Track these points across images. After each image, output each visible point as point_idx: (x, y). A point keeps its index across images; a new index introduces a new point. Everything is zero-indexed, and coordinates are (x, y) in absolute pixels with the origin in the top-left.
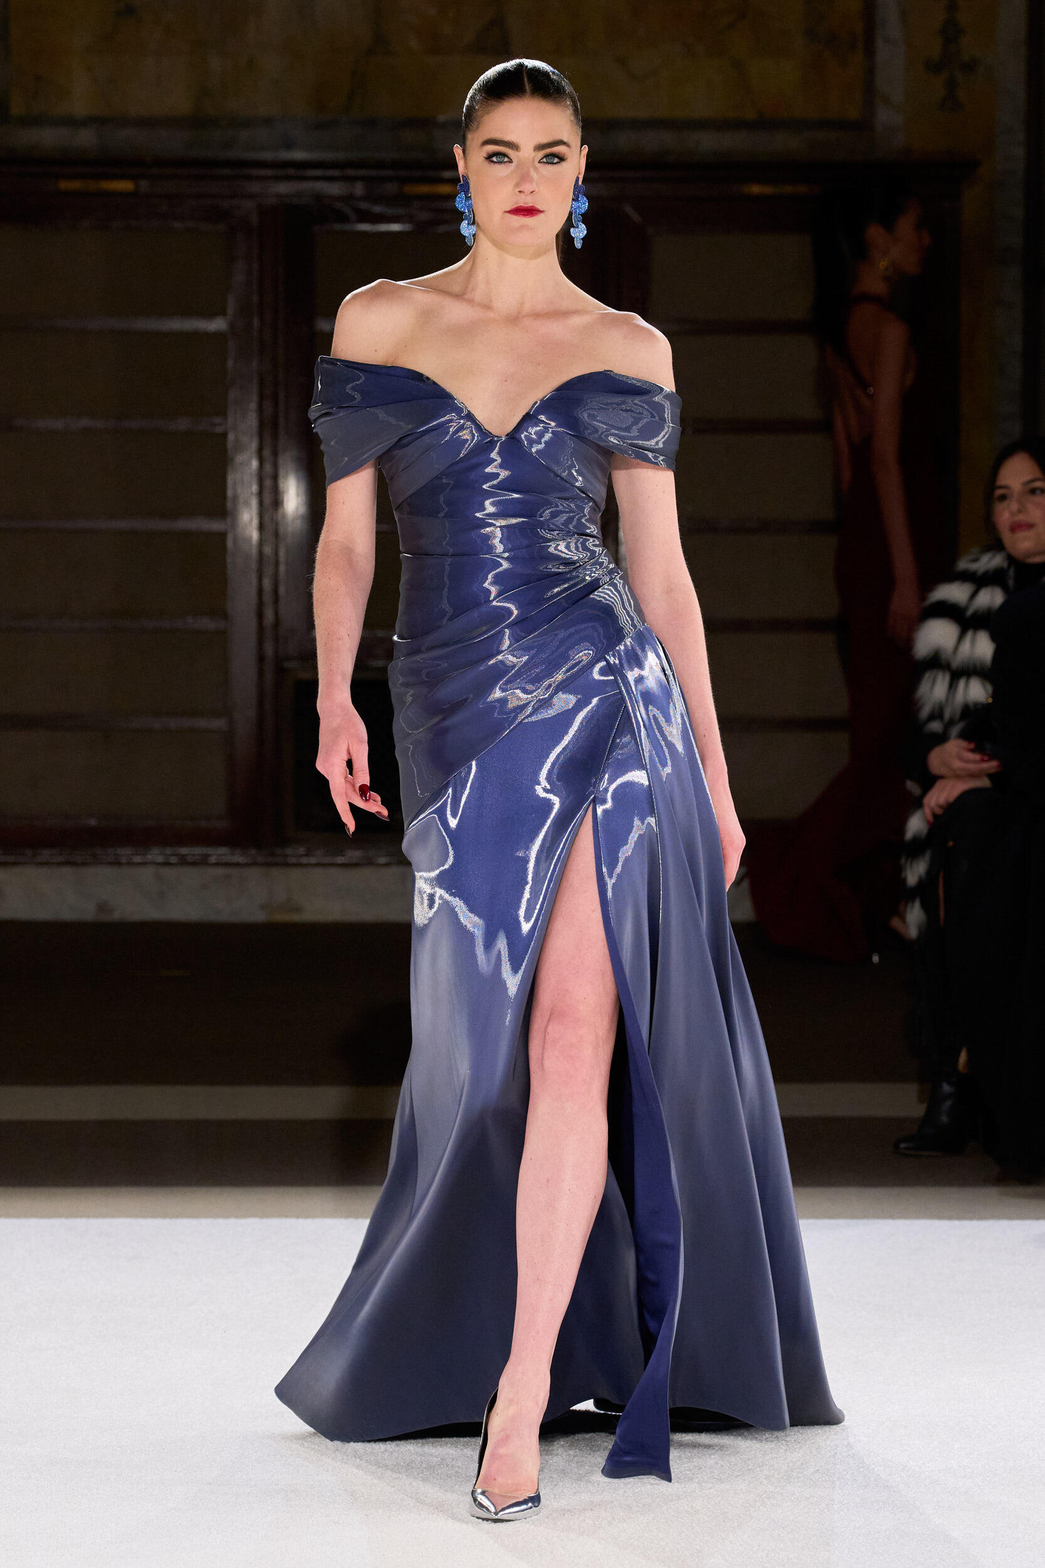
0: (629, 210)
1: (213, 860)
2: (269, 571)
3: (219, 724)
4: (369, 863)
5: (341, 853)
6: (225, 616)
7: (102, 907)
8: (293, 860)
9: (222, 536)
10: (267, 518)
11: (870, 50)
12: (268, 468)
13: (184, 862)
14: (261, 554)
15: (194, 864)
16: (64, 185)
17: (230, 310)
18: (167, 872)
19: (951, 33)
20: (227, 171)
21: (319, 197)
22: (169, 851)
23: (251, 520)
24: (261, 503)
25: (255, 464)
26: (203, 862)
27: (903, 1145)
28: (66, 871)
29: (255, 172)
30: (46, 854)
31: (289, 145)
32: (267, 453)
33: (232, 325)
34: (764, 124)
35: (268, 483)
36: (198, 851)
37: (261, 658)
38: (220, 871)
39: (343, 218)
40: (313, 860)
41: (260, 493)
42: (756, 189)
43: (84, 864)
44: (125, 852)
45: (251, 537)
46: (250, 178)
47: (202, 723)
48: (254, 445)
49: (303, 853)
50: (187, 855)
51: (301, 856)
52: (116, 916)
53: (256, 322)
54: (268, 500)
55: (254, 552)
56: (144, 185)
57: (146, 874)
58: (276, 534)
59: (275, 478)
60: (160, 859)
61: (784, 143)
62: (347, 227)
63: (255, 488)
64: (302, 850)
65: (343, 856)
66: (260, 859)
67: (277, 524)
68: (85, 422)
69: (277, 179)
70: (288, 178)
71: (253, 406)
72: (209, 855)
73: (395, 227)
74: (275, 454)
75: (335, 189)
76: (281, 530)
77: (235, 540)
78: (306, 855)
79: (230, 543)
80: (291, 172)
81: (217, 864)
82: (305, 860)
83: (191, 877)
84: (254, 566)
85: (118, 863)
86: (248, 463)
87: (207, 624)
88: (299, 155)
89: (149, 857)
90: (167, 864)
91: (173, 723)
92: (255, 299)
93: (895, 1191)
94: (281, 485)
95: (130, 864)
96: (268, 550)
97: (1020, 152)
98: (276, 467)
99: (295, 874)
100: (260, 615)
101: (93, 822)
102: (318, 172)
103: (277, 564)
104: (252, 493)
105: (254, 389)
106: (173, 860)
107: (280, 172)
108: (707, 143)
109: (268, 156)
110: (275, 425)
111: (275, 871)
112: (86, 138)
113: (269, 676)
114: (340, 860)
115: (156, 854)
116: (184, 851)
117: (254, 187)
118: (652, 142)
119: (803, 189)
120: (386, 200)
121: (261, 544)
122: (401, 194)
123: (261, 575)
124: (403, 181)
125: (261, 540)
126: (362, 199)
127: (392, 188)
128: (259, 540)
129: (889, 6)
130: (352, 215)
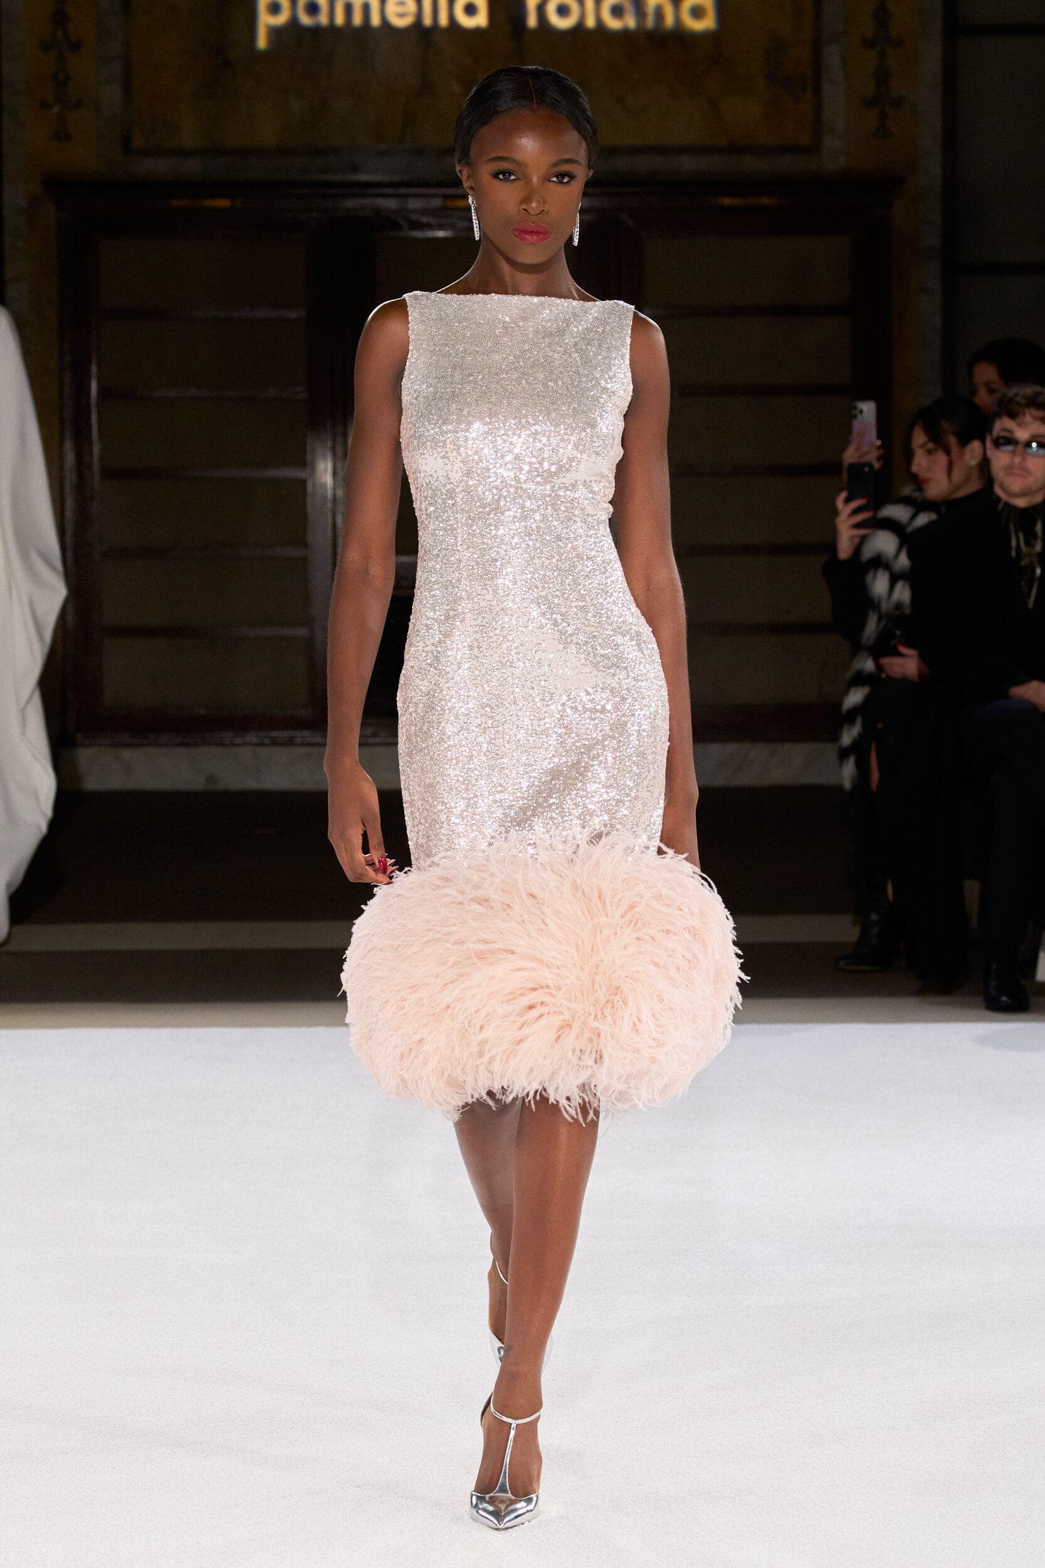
0: (626, 218)
1: (298, 740)
3: (302, 632)
6: (305, 545)
7: (210, 779)
9: (303, 482)
10: (339, 468)
11: (817, 90)
13: (275, 743)
14: (334, 496)
15: (283, 744)
16: (175, 203)
18: (264, 752)
19: (882, 76)
20: (305, 191)
21: (378, 211)
22: (262, 734)
23: (326, 469)
24: (334, 455)
26: (289, 743)
27: (842, 962)
28: (182, 751)
29: (329, 191)
30: (165, 737)
31: (355, 169)
33: (310, 314)
34: (734, 149)
35: (340, 439)
36: (285, 734)
38: (303, 750)
39: (398, 227)
40: (377, 740)
41: (334, 448)
42: (727, 201)
43: (196, 745)
44: (227, 736)
45: (326, 484)
46: (325, 196)
47: (288, 631)
50: (278, 737)
51: (368, 737)
52: (221, 786)
54: (339, 452)
55: (330, 494)
56: (239, 202)
57: (245, 753)
60: (255, 740)
61: (750, 164)
62: (402, 234)
63: (329, 443)
68: (193, 392)
69: (346, 196)
70: (355, 196)
72: (294, 737)
73: (441, 234)
75: (390, 204)
77: (314, 483)
78: (371, 737)
79: (309, 489)
80: (357, 191)
81: (302, 744)
83: (281, 754)
84: (329, 505)
85: (222, 744)
87: (294, 553)
88: (364, 177)
89: (248, 739)
90: (261, 744)
91: (267, 632)
95: (233, 744)
97: (937, 170)
101: (202, 711)
102: (379, 191)
104: (327, 447)
106: (267, 741)
107: (348, 191)
108: (687, 164)
109: (337, 178)
112: (193, 166)
115: (252, 737)
116: (275, 734)
117: (327, 203)
118: (644, 164)
119: (765, 201)
120: (434, 213)
121: (334, 488)
122: (444, 208)
123: (335, 512)
124: (446, 197)
125: (334, 484)
126: (415, 211)
127: (437, 202)
128: (332, 485)
129: (833, 55)
130: (404, 224)
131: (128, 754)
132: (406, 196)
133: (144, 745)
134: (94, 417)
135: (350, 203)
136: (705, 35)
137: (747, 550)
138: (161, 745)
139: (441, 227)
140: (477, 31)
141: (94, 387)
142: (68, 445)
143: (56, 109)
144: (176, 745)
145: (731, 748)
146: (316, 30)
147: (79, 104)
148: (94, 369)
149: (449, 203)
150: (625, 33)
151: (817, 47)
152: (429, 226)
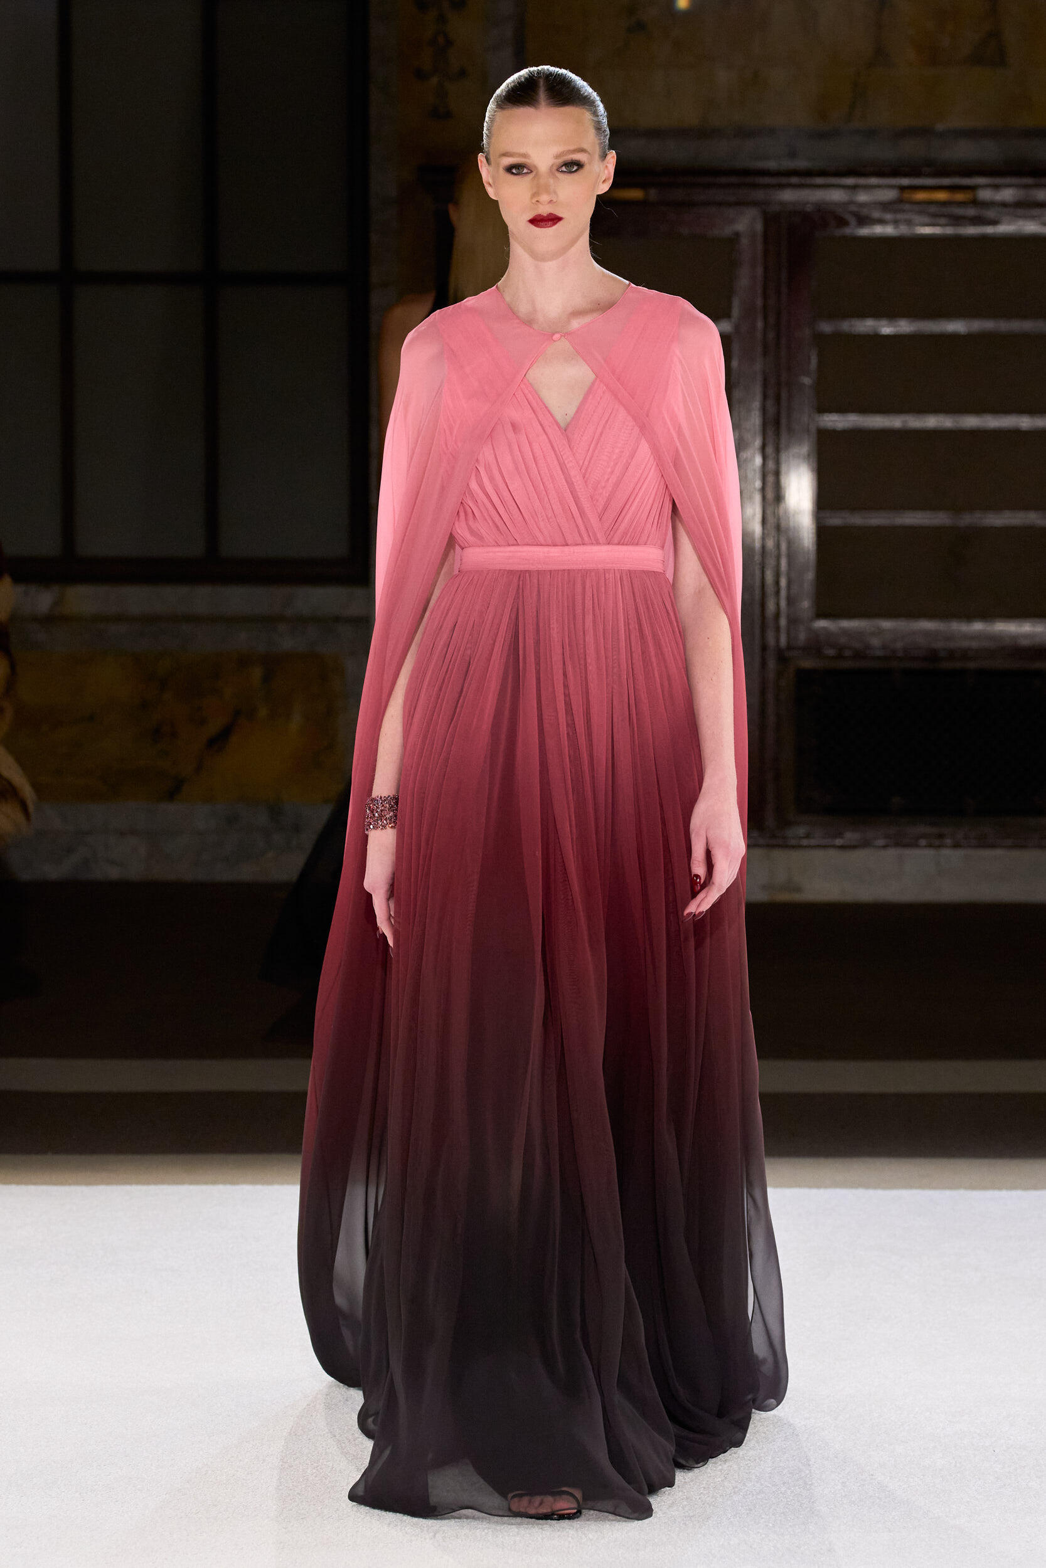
2: (771, 562)
4: (865, 844)
5: (840, 835)
8: (793, 842)
10: (769, 512)
12: (771, 465)
14: (763, 547)
17: (736, 312)
20: (734, 180)
21: (821, 205)
23: (754, 515)
24: (764, 498)
25: (758, 460)
29: (760, 180)
31: (792, 154)
32: (770, 450)
33: (737, 328)
35: (771, 479)
37: (764, 648)
39: (842, 222)
40: (813, 842)
41: (763, 489)
45: (753, 533)
46: (755, 186)
48: (758, 443)
49: (802, 836)
53: (760, 324)
54: (770, 495)
55: (758, 545)
56: (653, 194)
58: (778, 528)
59: (777, 474)
62: (847, 231)
63: (758, 484)
64: (801, 831)
65: (842, 838)
66: (761, 841)
67: (779, 519)
69: (782, 186)
70: (790, 186)
71: (756, 404)
73: (891, 231)
74: (778, 451)
75: (836, 196)
76: (783, 524)
78: (808, 836)
80: (794, 180)
82: (805, 842)
84: (757, 558)
86: (752, 459)
88: (801, 164)
92: (759, 302)
94: (784, 480)
96: (770, 544)
98: (778, 463)
99: (795, 855)
100: (763, 605)
102: (819, 181)
103: (778, 557)
104: (755, 488)
105: (758, 389)
107: (784, 180)
109: (772, 165)
110: (777, 423)
111: (777, 854)
113: (772, 664)
114: (838, 842)
117: (760, 195)
120: (885, 206)
121: (763, 538)
122: (900, 201)
123: (763, 567)
124: (902, 188)
125: (763, 533)
126: (862, 205)
127: (889, 195)
128: (761, 533)
130: (853, 221)
132: (855, 187)
135: (788, 196)
139: (896, 223)
143: (434, 80)
147: (463, 73)
149: (907, 195)
152: (881, 222)
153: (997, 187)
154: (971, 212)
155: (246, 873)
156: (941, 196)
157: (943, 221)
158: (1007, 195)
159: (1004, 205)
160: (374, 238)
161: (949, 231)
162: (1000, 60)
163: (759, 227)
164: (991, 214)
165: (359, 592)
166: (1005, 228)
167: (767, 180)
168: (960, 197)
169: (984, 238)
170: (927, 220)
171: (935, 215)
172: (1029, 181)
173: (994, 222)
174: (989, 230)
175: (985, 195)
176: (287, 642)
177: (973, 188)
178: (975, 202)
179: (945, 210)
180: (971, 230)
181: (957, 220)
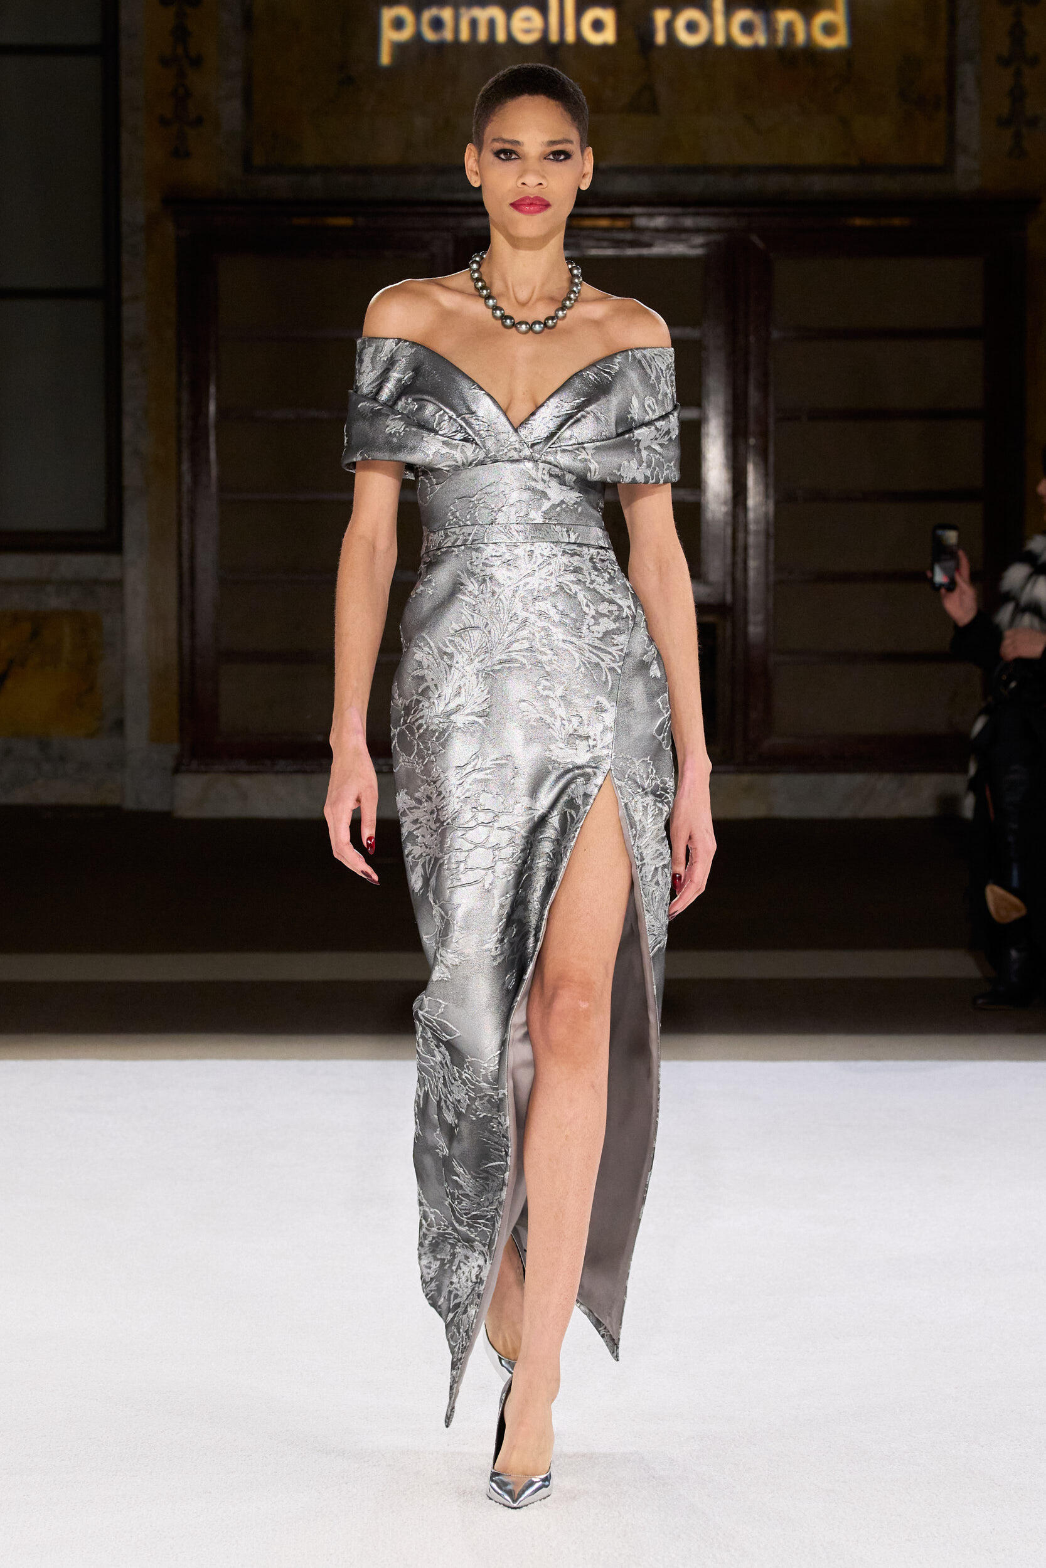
0: (755, 238)
11: (951, 109)
16: (296, 221)
19: (1017, 95)
20: (428, 209)
27: (980, 1001)
28: (299, 778)
29: (450, 210)
30: (281, 764)
34: (866, 168)
42: (858, 222)
43: (312, 772)
56: (361, 220)
61: (881, 184)
69: (468, 215)
93: (972, 1038)
107: (471, 210)
108: (817, 184)
112: (315, 184)
117: (451, 222)
118: (774, 183)
119: (897, 222)
129: (967, 73)
131: (244, 781)
133: (258, 772)
134: (212, 439)
136: (837, 52)
137: (875, 577)
138: (277, 773)
140: (604, 48)
141: (212, 408)
142: (185, 466)
143: (176, 126)
144: (292, 772)
145: (859, 779)
146: (441, 46)
147: (199, 121)
148: (212, 390)
150: (755, 50)
151: (951, 64)
153: (651, 216)
154: (629, 236)
155: (20, 797)
156: (604, 223)
157: (605, 244)
158: (659, 222)
159: (657, 230)
160: (125, 258)
161: (610, 252)
162: (653, 108)
163: (450, 248)
164: (646, 237)
165: (114, 559)
166: (658, 250)
167: (459, 210)
168: (620, 223)
169: (640, 259)
170: (591, 243)
171: (598, 240)
172: (678, 210)
173: (649, 245)
174: (645, 252)
175: (641, 222)
176: (54, 602)
177: (631, 216)
178: (633, 229)
179: (607, 235)
180: (631, 252)
181: (617, 243)
